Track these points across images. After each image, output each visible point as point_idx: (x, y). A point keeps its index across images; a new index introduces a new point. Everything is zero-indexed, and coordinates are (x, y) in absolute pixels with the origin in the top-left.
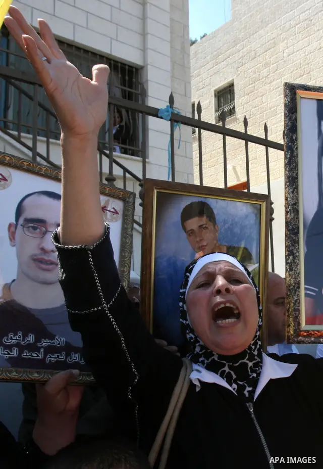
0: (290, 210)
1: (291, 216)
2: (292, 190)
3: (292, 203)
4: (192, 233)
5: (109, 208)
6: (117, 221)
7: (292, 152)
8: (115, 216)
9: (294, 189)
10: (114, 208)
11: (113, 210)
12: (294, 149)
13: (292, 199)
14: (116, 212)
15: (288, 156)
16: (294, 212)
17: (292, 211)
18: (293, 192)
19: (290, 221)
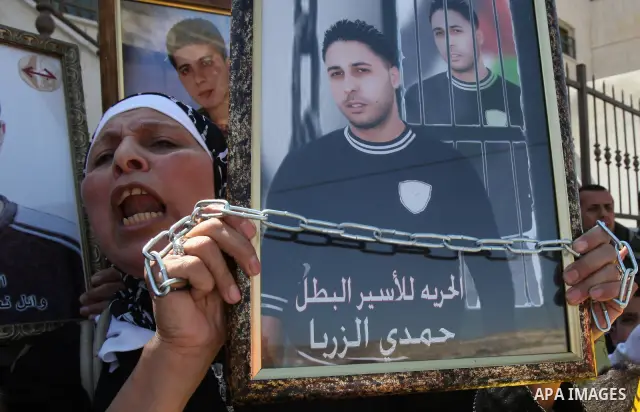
0: (235, 154)
1: (236, 165)
2: (239, 116)
3: (240, 140)
4: (187, 70)
5: (38, 69)
6: (54, 89)
7: (242, 45)
8: (50, 81)
9: (243, 115)
10: (45, 70)
11: (45, 73)
12: (247, 40)
13: (240, 134)
14: (51, 76)
15: (235, 54)
16: (241, 158)
17: (238, 155)
18: (241, 121)
19: (235, 174)
